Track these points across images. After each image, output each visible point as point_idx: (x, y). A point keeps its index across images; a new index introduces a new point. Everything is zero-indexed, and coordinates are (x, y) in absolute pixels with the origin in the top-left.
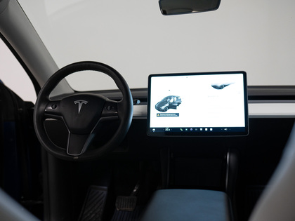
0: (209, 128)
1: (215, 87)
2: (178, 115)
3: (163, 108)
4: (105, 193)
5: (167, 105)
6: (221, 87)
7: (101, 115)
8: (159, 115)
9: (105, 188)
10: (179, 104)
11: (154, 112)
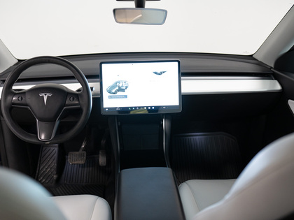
0: (151, 107)
1: (156, 73)
2: (126, 96)
3: (113, 91)
4: (56, 149)
5: (117, 88)
6: (160, 74)
7: (65, 105)
8: (110, 97)
9: (57, 145)
10: (127, 87)
11: (106, 95)
